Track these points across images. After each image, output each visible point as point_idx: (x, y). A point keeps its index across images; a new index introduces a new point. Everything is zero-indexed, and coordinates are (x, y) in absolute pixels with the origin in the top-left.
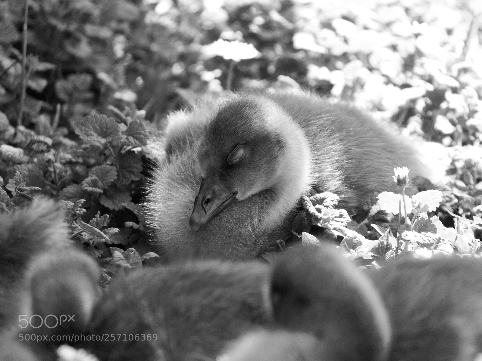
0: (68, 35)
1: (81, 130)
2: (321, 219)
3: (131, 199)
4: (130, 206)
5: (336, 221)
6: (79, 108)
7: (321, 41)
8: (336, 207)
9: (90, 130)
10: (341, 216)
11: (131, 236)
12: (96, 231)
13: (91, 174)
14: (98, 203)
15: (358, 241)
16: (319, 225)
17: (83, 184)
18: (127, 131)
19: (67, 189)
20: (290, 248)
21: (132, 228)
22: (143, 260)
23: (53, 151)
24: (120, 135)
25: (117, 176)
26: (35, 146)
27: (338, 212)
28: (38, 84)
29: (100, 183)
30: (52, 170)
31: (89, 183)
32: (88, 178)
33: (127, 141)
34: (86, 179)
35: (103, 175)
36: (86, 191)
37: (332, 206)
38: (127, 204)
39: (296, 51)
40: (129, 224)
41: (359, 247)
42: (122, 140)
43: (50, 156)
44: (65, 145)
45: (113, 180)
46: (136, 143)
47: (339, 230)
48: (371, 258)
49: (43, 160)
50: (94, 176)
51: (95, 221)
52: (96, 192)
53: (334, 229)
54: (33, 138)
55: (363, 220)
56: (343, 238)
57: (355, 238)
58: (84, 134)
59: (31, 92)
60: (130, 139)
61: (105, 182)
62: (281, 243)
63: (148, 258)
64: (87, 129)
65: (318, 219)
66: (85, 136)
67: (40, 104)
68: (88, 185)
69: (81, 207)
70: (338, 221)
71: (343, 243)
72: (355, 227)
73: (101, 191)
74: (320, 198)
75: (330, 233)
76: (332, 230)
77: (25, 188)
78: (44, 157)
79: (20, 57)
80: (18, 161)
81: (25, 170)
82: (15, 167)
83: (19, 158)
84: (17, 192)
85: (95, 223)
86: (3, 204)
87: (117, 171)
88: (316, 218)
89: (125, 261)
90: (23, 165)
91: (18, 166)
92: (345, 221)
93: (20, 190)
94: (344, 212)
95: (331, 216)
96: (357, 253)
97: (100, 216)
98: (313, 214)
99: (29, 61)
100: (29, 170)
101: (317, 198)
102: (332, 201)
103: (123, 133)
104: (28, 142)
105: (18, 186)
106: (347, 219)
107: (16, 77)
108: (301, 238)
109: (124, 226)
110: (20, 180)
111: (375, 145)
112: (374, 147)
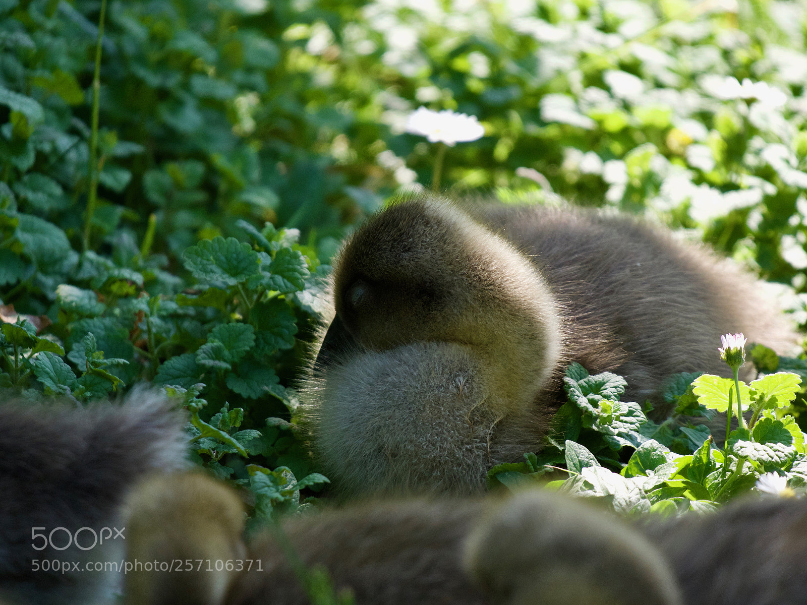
0: (163, 94)
1: (195, 264)
2: (597, 417)
3: (277, 379)
4: (277, 391)
5: (622, 421)
6: (183, 218)
9: (211, 262)
10: (630, 413)
11: (277, 442)
12: (223, 437)
13: (211, 338)
14: (222, 385)
15: (658, 455)
16: (594, 427)
17: (198, 355)
18: (271, 265)
19: (172, 362)
20: (546, 467)
21: (278, 427)
22: (303, 487)
23: (145, 296)
24: (259, 273)
25: (255, 340)
26: (115, 288)
27: (625, 407)
28: (116, 179)
29: (226, 353)
30: (145, 328)
31: (209, 354)
32: (206, 344)
33: (272, 283)
34: (203, 347)
35: (231, 339)
36: (203, 365)
37: (615, 396)
38: (272, 389)
40: (274, 421)
41: (661, 466)
42: (265, 281)
43: (141, 304)
44: (163, 284)
45: (248, 348)
46: (286, 287)
47: (626, 437)
48: (682, 485)
49: (129, 311)
50: (217, 340)
51: (221, 418)
52: (220, 369)
53: (620, 435)
54: (111, 272)
55: (665, 419)
56: (635, 450)
57: (655, 450)
58: (200, 270)
59: (104, 193)
60: (277, 279)
61: (234, 351)
62: (530, 457)
63: (312, 484)
64: (205, 262)
65: (592, 418)
66: (201, 273)
67: (120, 211)
68: (206, 356)
69: (198, 397)
70: (626, 422)
71: (634, 459)
72: (651, 430)
73: (229, 366)
74: (596, 382)
75: (613, 442)
76: (616, 437)
77: (102, 360)
78: (131, 307)
79: (86, 133)
80: (88, 313)
81: (100, 328)
82: (83, 322)
83: (88, 307)
84: (88, 366)
85: (219, 421)
86: (66, 387)
87: (255, 333)
88: (588, 416)
89: (274, 489)
90: (95, 319)
91: (89, 321)
92: (637, 421)
93: (94, 363)
94: (635, 405)
95: (615, 414)
96: (657, 477)
97: (229, 411)
98: (584, 409)
99: (102, 140)
100: (106, 328)
101: (589, 382)
102: (616, 387)
103: (265, 269)
104: (104, 279)
105: (91, 358)
106: (640, 419)
107: (79, 166)
108: (564, 450)
109: (265, 425)
110: (93, 347)
111: (678, 289)
112: (677, 293)
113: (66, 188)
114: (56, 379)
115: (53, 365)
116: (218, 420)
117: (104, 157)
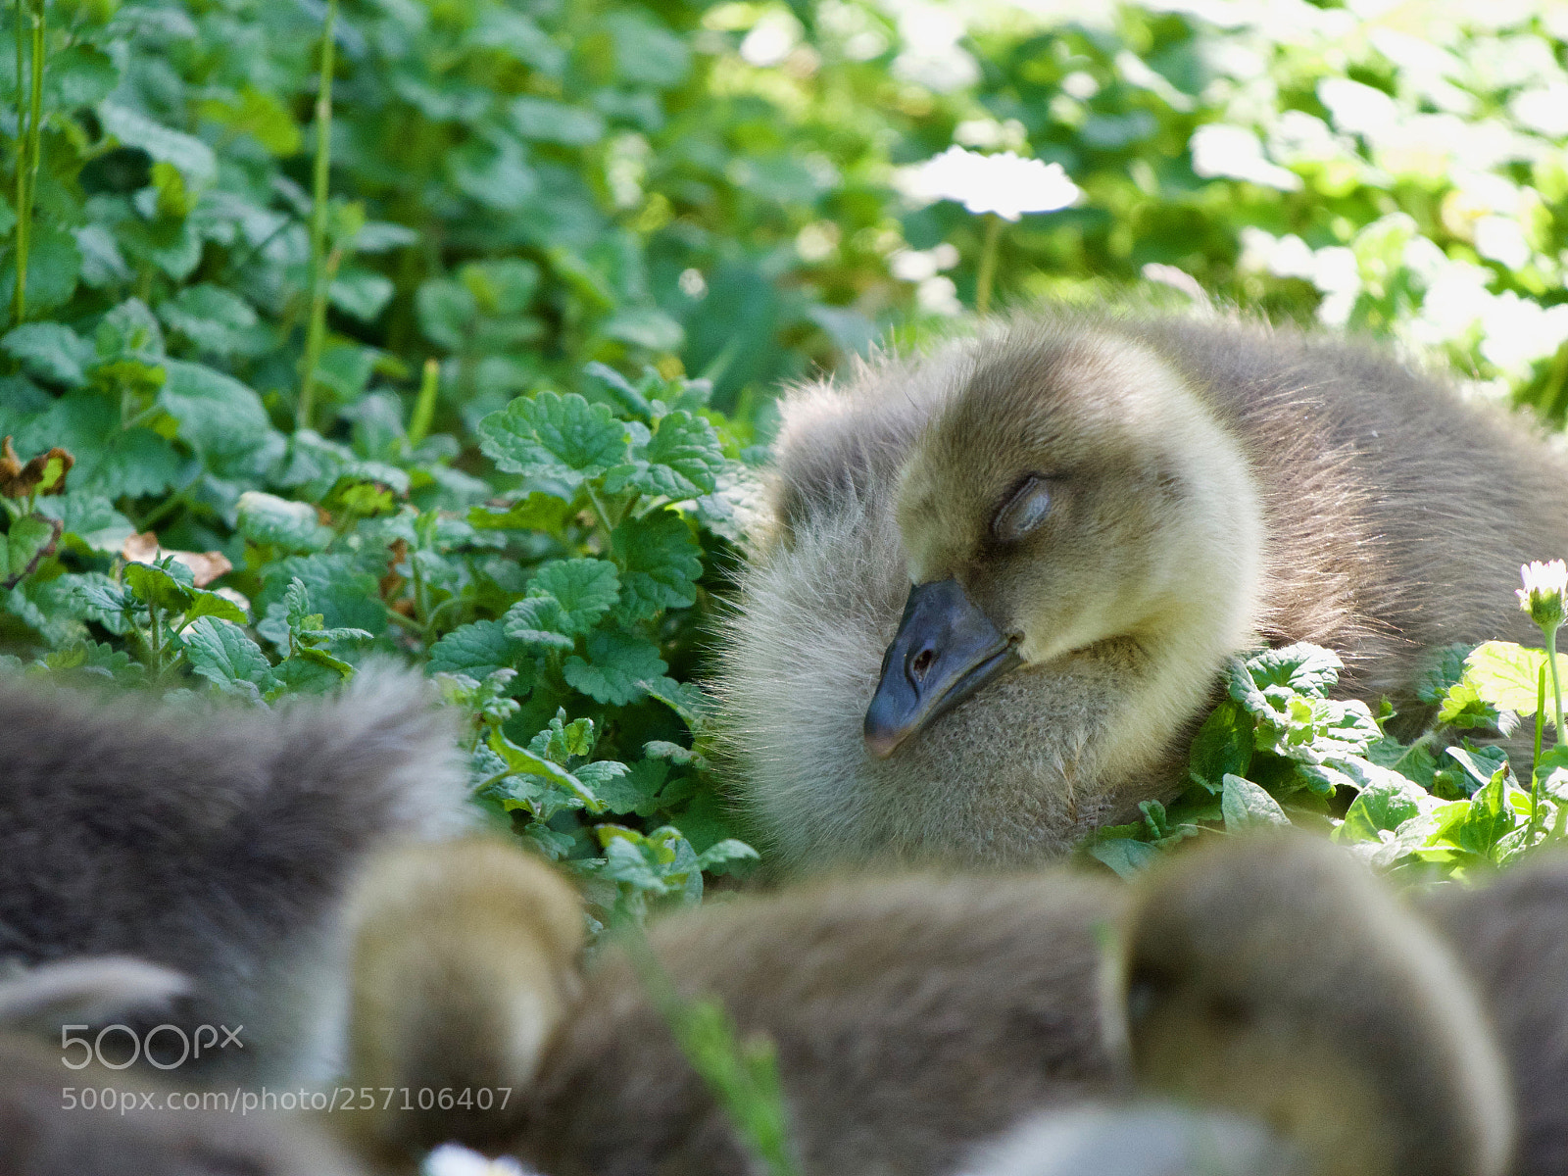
0: (459, 133)
1: (502, 444)
2: (1283, 731)
3: (664, 666)
4: (664, 689)
5: (1332, 737)
6: (496, 371)
7: (1280, 152)
8: (1333, 692)
9: (533, 441)
10: (1349, 722)
11: (666, 788)
12: (551, 773)
13: (534, 588)
14: (557, 681)
15: (1403, 802)
16: (1279, 750)
17: (508, 621)
18: (650, 446)
19: (458, 635)
20: (1183, 828)
21: (668, 760)
22: (705, 866)
23: (410, 511)
24: (627, 460)
25: (621, 592)
26: (351, 498)
27: (1338, 709)
28: (362, 295)
29: (564, 616)
30: (408, 573)
31: (529, 618)
32: (525, 599)
33: (651, 480)
34: (519, 604)
35: (575, 589)
36: (519, 641)
37: (1319, 688)
38: (655, 685)
39: (1202, 182)
40: (658, 748)
41: (1408, 822)
42: (636, 477)
43: (401, 527)
44: (449, 493)
45: (606, 608)
46: (680, 488)
47: (1341, 768)
48: (1450, 858)
49: (379, 540)
50: (545, 592)
51: (549, 739)
52: (552, 647)
53: (1328, 763)
54: (345, 468)
55: (1419, 734)
56: (1358, 792)
57: (1396, 793)
58: (512, 457)
59: (342, 323)
60: (661, 473)
61: (580, 612)
62: (1153, 810)
63: (721, 859)
64: (521, 440)
65: (1274, 732)
66: (514, 462)
67: (370, 359)
68: (525, 623)
69: (502, 695)
70: (1340, 739)
71: (1356, 809)
72: (1392, 756)
73: (569, 642)
74: (1282, 662)
75: (1314, 778)
76: (1320, 768)
77: (321, 631)
78: (381, 532)
79: (304, 206)
80: (299, 546)
81: (320, 574)
82: (288, 564)
83: (300, 534)
84: (294, 645)
85: (547, 745)
86: (250, 684)
87: (620, 578)
88: (1267, 728)
89: (648, 871)
90: (312, 557)
91: (299, 560)
92: (1362, 738)
93: (305, 638)
94: (1358, 707)
95: (1318, 723)
96: (1400, 843)
97: (565, 724)
98: (1259, 715)
99: (334, 220)
100: (333, 574)
101: (1269, 661)
102: (1320, 672)
103: (638, 453)
104: (331, 482)
105: (298, 628)
106: (1368, 733)
107: (291, 271)
108: (1219, 795)
109: (643, 756)
110: (304, 606)
111: (1454, 482)
112: (1449, 491)
113: (266, 315)
114: (231, 669)
115: (226, 641)
116: (544, 742)
117: (338, 251)
